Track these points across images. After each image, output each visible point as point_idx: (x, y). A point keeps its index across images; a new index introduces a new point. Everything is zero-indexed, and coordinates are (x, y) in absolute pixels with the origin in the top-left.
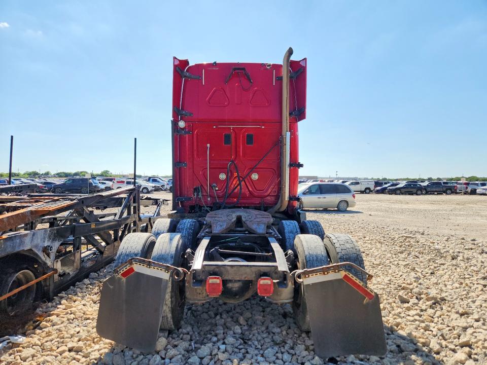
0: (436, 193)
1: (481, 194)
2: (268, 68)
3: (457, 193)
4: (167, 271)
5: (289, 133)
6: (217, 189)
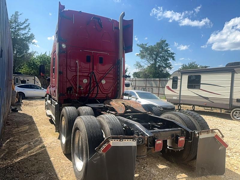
2: (110, 21)
4: (134, 140)
5: (123, 58)
6: (82, 88)
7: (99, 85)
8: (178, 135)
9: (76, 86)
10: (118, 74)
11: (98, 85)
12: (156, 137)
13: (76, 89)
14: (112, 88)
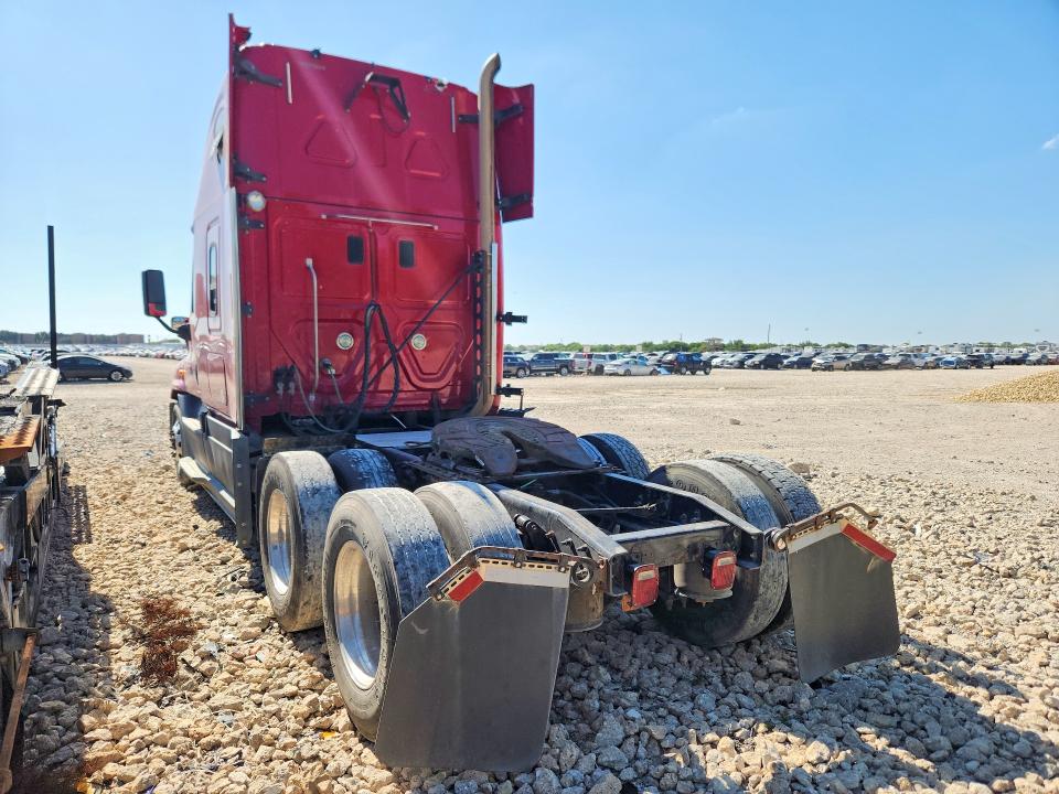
0: (544, 374)
1: (611, 375)
2: (440, 89)
3: (575, 373)
4: (563, 569)
5: (495, 246)
6: (334, 371)
7: (403, 357)
8: (713, 546)
9: (311, 362)
10: (478, 311)
11: (399, 357)
12: (634, 559)
13: (308, 373)
14: (454, 365)
